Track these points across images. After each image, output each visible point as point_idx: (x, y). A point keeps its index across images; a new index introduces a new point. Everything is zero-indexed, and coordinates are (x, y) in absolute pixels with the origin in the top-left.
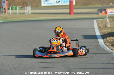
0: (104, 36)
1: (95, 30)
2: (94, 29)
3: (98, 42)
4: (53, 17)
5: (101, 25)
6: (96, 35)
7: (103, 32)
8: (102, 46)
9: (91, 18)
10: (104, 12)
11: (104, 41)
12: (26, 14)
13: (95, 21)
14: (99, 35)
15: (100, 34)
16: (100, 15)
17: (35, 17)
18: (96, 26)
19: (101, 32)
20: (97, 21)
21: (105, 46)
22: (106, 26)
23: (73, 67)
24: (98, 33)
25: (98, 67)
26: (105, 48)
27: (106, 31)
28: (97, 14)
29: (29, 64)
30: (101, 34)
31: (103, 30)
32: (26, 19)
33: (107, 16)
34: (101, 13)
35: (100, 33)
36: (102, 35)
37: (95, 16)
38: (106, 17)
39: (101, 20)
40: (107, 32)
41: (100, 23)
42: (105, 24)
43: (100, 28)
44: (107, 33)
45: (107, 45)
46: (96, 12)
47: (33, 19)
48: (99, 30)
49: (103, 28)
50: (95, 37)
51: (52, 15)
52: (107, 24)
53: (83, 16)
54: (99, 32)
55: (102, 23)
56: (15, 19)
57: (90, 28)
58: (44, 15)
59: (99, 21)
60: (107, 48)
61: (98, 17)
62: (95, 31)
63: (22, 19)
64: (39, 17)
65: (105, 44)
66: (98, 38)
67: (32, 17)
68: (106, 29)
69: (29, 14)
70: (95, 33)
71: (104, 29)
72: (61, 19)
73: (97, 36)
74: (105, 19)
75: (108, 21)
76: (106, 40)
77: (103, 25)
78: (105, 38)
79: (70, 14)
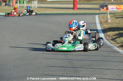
0: (105, 31)
1: (96, 25)
2: (95, 23)
3: (99, 36)
4: (57, 11)
5: (102, 20)
6: (97, 30)
7: (104, 27)
9: (94, 13)
10: (105, 8)
11: (104, 35)
12: (33, 8)
13: (97, 16)
14: (100, 30)
15: (101, 29)
16: (102, 10)
17: (41, 11)
18: (97, 21)
19: (102, 26)
20: (98, 16)
22: (107, 21)
23: (75, 59)
24: (99, 28)
25: (98, 60)
27: (106, 26)
28: (99, 9)
29: (34, 55)
31: (104, 25)
33: (108, 12)
34: (103, 9)
35: (101, 27)
36: (103, 30)
37: (97, 12)
38: (107, 13)
40: (108, 27)
41: (102, 18)
42: (106, 19)
43: (101, 23)
44: (107, 28)
45: (107, 40)
46: (98, 8)
48: (100, 25)
49: (103, 23)
51: (58, 9)
53: (86, 12)
55: (103, 18)
57: (92, 23)
58: (49, 9)
59: (101, 17)
60: (107, 42)
61: (100, 13)
62: (96, 26)
64: (45, 11)
65: (105, 38)
66: (99, 32)
67: (38, 11)
68: (107, 24)
69: (35, 8)
70: (97, 28)
71: (105, 24)
72: (65, 13)
74: (107, 14)
75: (109, 17)
76: (107, 35)
77: (104, 20)
78: (106, 32)
79: (74, 8)
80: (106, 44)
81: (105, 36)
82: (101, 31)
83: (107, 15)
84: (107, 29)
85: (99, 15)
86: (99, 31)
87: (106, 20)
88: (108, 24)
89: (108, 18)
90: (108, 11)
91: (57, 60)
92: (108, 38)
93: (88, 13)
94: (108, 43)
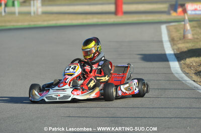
0: (180, 56)
1: (163, 45)
2: (161, 42)
3: (170, 68)
4: (83, 19)
5: (176, 35)
6: (165, 55)
7: (179, 48)
8: (176, 75)
9: (157, 21)
10: (180, 10)
11: (180, 64)
12: (32, 14)
13: (164, 28)
14: (170, 54)
15: (172, 52)
16: (174, 15)
17: (49, 20)
18: (165, 37)
19: (175, 47)
20: (167, 27)
21: (183, 75)
22: (184, 37)
24: (169, 50)
25: (169, 115)
26: (182, 78)
27: (184, 47)
28: (168, 13)
29: (38, 110)
30: (176, 52)
31: (178, 44)
32: (32, 24)
33: (187, 18)
34: (176, 11)
35: (173, 50)
36: (177, 54)
37: (164, 17)
38: (185, 19)
39: (175, 25)
40: (186, 47)
41: (174, 30)
42: (182, 31)
43: (172, 40)
44: (186, 50)
45: (186, 74)
46: (166, 10)
47: (45, 24)
48: (171, 44)
49: (178, 41)
50: (163, 58)
51: (83, 16)
52: (186, 33)
53: (140, 18)
54: (171, 49)
55: (177, 30)
56: (12, 24)
58: (67, 16)
59: (171, 27)
60: (186, 78)
61: (169, 20)
62: (162, 47)
63: (26, 24)
65: (182, 70)
66: (169, 59)
67: (44, 21)
68: (184, 43)
69: (37, 14)
70: (164, 50)
71: (180, 42)
72: (100, 23)
73: (167, 56)
74: (183, 23)
75: (188, 27)
76: (185, 64)
77: (179, 35)
78: (183, 59)
79: (116, 13)
80: (183, 83)
81: (181, 68)
82: (174, 57)
83: (185, 25)
84: (185, 52)
85: (168, 25)
86: (168, 57)
87: (182, 35)
88: (187, 42)
89: (187, 30)
90: (186, 15)
91: (84, 119)
92: (187, 70)
93: (145, 21)
94: (188, 82)
